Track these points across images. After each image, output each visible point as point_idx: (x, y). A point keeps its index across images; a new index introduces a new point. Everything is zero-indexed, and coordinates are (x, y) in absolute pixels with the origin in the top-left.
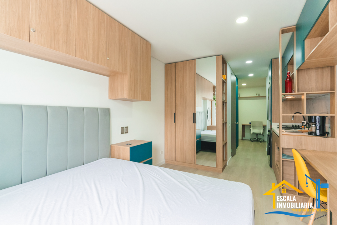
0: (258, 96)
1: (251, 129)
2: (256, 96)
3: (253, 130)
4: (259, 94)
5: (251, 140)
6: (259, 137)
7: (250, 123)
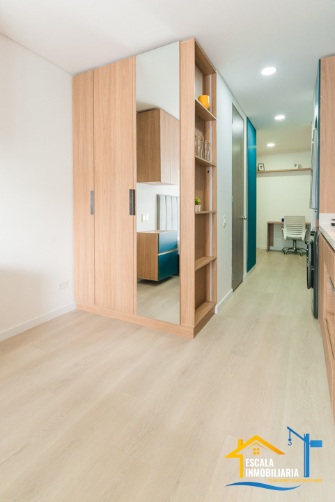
0: (297, 168)
1: (285, 230)
2: (294, 168)
3: (287, 233)
4: (300, 166)
5: (283, 251)
6: (299, 245)
7: (283, 220)
